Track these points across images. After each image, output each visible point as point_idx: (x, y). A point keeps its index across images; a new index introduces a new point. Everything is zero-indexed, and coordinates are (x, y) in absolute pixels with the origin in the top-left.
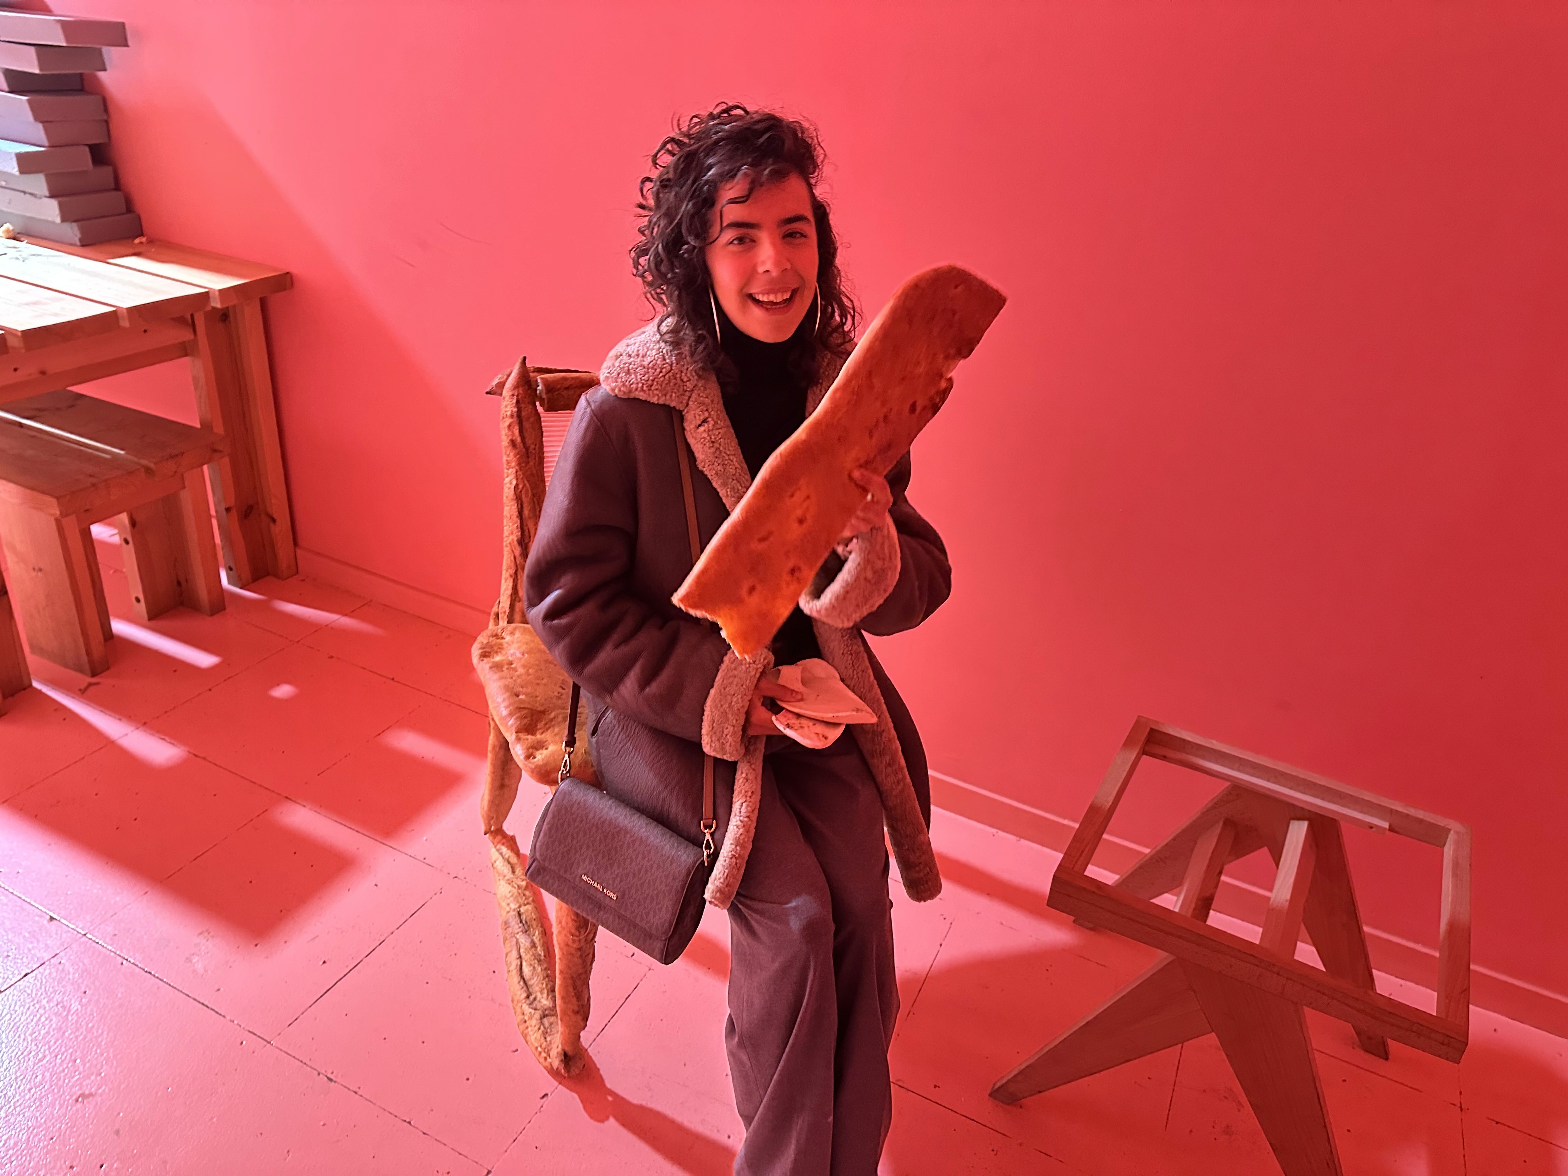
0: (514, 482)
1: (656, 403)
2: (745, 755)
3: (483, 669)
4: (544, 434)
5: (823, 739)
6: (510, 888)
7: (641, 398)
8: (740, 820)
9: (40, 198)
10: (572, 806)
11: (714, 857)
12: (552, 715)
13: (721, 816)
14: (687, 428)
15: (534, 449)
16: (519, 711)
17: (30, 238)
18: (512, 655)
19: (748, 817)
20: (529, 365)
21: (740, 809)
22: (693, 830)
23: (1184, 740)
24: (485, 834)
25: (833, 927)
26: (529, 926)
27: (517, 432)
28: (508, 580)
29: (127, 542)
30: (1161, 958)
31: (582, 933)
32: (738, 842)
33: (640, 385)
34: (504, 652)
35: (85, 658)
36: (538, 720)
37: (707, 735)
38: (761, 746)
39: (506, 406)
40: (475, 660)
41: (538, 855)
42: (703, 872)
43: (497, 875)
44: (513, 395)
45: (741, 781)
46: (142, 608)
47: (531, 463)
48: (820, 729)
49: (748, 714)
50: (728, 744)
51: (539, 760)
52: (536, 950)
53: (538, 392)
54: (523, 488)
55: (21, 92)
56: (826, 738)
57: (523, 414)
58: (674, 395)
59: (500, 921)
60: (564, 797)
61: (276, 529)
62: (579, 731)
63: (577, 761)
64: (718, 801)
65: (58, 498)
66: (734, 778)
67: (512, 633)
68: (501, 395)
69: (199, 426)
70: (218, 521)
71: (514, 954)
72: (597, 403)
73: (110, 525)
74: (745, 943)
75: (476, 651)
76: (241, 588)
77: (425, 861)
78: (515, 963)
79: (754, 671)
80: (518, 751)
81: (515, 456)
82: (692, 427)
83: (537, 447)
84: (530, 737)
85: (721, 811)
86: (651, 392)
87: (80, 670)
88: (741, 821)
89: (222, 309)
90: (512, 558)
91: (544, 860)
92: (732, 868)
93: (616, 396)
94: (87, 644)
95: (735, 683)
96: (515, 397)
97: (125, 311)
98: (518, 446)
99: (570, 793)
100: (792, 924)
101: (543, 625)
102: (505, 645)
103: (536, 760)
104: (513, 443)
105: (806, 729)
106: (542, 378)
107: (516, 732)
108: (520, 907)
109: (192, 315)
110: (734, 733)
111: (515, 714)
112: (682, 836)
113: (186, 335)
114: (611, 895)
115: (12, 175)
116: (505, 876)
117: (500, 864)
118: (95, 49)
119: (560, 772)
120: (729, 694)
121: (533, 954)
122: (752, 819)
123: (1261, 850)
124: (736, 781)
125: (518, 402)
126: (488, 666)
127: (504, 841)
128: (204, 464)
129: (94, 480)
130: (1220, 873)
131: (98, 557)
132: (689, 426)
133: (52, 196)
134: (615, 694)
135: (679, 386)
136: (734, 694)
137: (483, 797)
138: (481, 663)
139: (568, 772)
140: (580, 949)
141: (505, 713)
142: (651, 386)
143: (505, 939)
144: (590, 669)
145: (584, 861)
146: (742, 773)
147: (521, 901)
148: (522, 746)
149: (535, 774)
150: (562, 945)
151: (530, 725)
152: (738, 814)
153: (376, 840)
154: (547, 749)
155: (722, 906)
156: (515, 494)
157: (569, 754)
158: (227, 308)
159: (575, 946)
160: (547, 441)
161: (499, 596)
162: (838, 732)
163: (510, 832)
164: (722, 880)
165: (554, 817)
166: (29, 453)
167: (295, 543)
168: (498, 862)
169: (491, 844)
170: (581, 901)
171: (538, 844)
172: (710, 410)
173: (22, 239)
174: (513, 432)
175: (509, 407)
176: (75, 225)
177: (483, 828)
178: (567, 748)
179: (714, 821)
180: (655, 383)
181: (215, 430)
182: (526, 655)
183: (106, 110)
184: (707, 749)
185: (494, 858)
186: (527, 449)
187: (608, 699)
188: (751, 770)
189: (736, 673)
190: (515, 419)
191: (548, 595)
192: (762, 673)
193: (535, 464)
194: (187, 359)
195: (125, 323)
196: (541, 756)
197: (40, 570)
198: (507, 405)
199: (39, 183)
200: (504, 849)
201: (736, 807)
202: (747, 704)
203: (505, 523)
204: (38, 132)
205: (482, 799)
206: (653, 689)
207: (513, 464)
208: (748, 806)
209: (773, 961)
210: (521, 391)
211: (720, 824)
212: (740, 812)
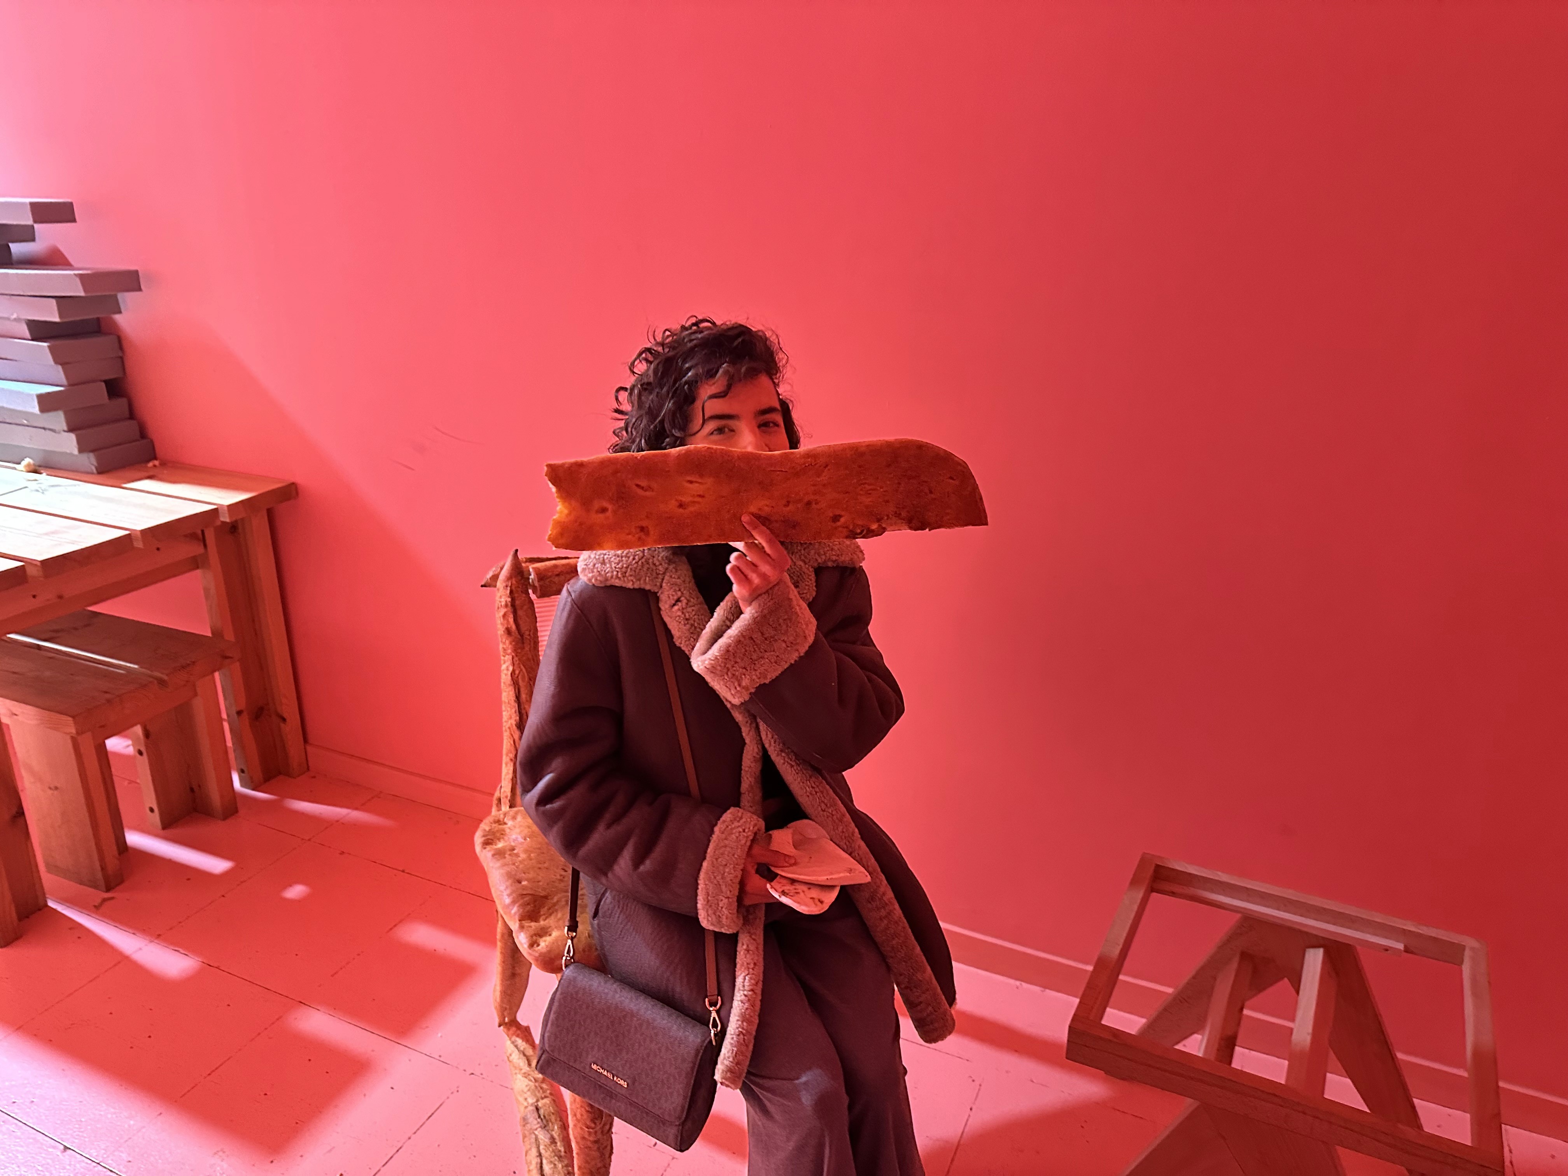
0: (511, 668)
1: (632, 587)
2: (744, 924)
3: (485, 855)
4: (538, 619)
5: (819, 903)
6: (526, 1082)
7: (617, 585)
8: (744, 994)
9: (59, 433)
10: (577, 993)
11: (721, 1036)
12: (555, 900)
13: (726, 993)
14: (662, 608)
15: (529, 635)
16: (523, 898)
17: (49, 470)
18: (514, 840)
19: (752, 990)
20: (521, 556)
21: (743, 982)
22: (699, 1009)
23: (1190, 874)
24: (500, 1026)
25: (846, 1100)
26: (547, 1121)
27: (511, 620)
28: (509, 765)
29: (140, 753)
30: (1188, 1104)
31: (598, 1124)
32: (744, 1018)
33: (615, 573)
34: (506, 838)
35: (99, 875)
36: (542, 905)
37: (703, 909)
38: (761, 914)
39: (501, 597)
40: (478, 848)
41: (547, 1046)
42: (711, 1052)
43: (513, 1069)
44: (507, 586)
45: (742, 953)
46: (155, 818)
47: (527, 648)
48: (815, 893)
49: (742, 884)
50: (724, 917)
51: (542, 948)
52: (556, 1146)
53: (531, 581)
54: (519, 673)
55: (43, 338)
56: (822, 902)
57: (517, 602)
58: (647, 579)
59: (519, 1116)
60: (570, 983)
61: (286, 728)
62: (582, 913)
63: (581, 947)
64: (722, 976)
65: (73, 717)
66: (736, 951)
67: (514, 818)
68: (495, 586)
69: (210, 635)
70: (230, 724)
71: (534, 1152)
72: (577, 592)
73: (126, 737)
74: (760, 1123)
75: (478, 839)
76: (253, 790)
77: (441, 1059)
78: (535, 1161)
79: (745, 839)
80: (522, 940)
81: (511, 643)
82: (667, 606)
83: (531, 633)
84: (533, 924)
85: (725, 986)
86: (626, 579)
87: (96, 887)
88: (745, 996)
89: (232, 523)
90: (512, 743)
91: (552, 1051)
92: (741, 1045)
93: (594, 585)
94: (102, 859)
95: (726, 853)
96: (509, 588)
97: (139, 534)
98: (513, 634)
99: (575, 978)
100: (804, 1100)
101: (537, 810)
102: (508, 831)
103: (539, 948)
104: (508, 631)
105: (802, 894)
106: (533, 568)
107: (520, 921)
108: (537, 1101)
109: (203, 531)
110: (730, 904)
111: (518, 901)
112: (688, 1015)
113: (196, 549)
114: (622, 1082)
115: (33, 414)
116: (521, 1070)
117: (516, 1057)
118: (110, 296)
119: (564, 958)
120: (721, 865)
121: (553, 1151)
122: (756, 991)
123: (1280, 983)
124: (738, 953)
125: (511, 592)
126: (489, 855)
127: (519, 1032)
128: (215, 671)
129: (108, 696)
130: (1242, 1009)
131: (113, 770)
132: (664, 606)
133: (71, 430)
134: (610, 875)
135: (652, 570)
136: (726, 865)
137: (495, 988)
138: (484, 851)
139: (572, 958)
140: (596, 1142)
141: (508, 901)
142: (626, 573)
143: (524, 1137)
144: (583, 852)
145: (593, 1048)
146: (743, 944)
147: (539, 1095)
148: (526, 933)
149: (539, 962)
150: (579, 1139)
151: (533, 911)
152: (741, 988)
153: (391, 1040)
154: (550, 935)
155: (733, 1086)
156: (512, 679)
157: (572, 939)
158: (236, 521)
159: (591, 1139)
160: (541, 626)
161: (500, 781)
162: (833, 895)
163: (524, 1023)
164: (731, 1059)
165: (560, 1005)
166: (48, 674)
167: (306, 741)
168: (513, 1055)
169: (506, 1036)
170: (591, 1091)
171: (547, 1035)
172: (682, 590)
173: (42, 471)
174: (508, 621)
175: (503, 597)
176: (91, 455)
177: (497, 1021)
178: (569, 933)
179: (719, 998)
180: (629, 570)
181: (226, 638)
182: (528, 839)
183: (121, 348)
184: (704, 923)
185: (509, 1051)
186: (522, 636)
187: (604, 880)
188: (752, 941)
189: (727, 842)
190: (510, 608)
191: (541, 779)
192: (753, 841)
193: (530, 649)
194: (199, 572)
195: (139, 544)
196: (544, 944)
197: (56, 788)
198: (501, 595)
199: (58, 419)
200: (519, 1041)
201: (739, 981)
202: (739, 874)
203: (504, 708)
204: (59, 374)
205: (494, 991)
206: (647, 866)
207: (509, 651)
208: (751, 978)
209: (788, 1140)
210: (514, 582)
211: (725, 999)
212: (744, 986)
